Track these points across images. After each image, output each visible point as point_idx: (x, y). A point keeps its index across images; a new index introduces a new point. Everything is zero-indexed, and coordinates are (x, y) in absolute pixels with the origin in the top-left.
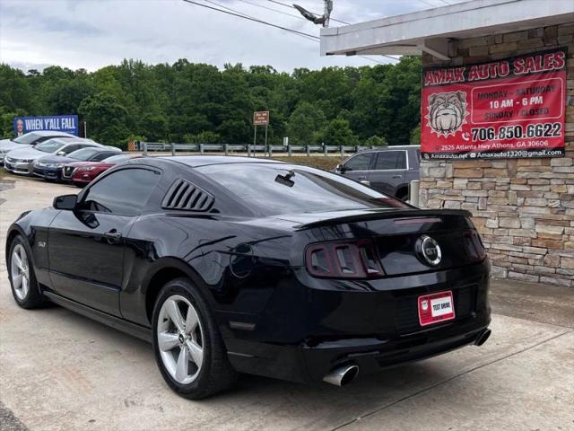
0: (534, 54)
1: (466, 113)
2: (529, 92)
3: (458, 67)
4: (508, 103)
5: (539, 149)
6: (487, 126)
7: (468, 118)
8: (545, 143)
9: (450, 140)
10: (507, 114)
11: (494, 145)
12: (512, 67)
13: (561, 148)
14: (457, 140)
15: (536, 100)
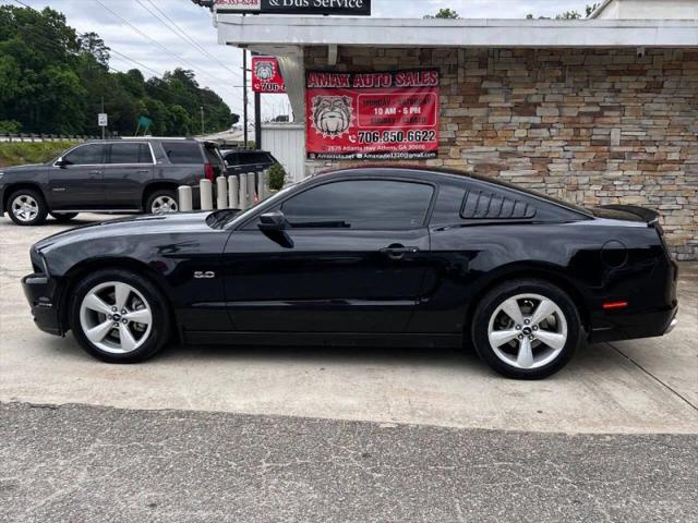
0: (414, 70)
1: (352, 117)
2: (410, 102)
3: (343, 73)
4: (391, 111)
5: (418, 152)
6: (372, 130)
7: (354, 121)
8: (423, 147)
9: (337, 142)
10: (390, 120)
11: (379, 148)
12: (394, 80)
13: (436, 152)
14: (344, 141)
15: (415, 110)
